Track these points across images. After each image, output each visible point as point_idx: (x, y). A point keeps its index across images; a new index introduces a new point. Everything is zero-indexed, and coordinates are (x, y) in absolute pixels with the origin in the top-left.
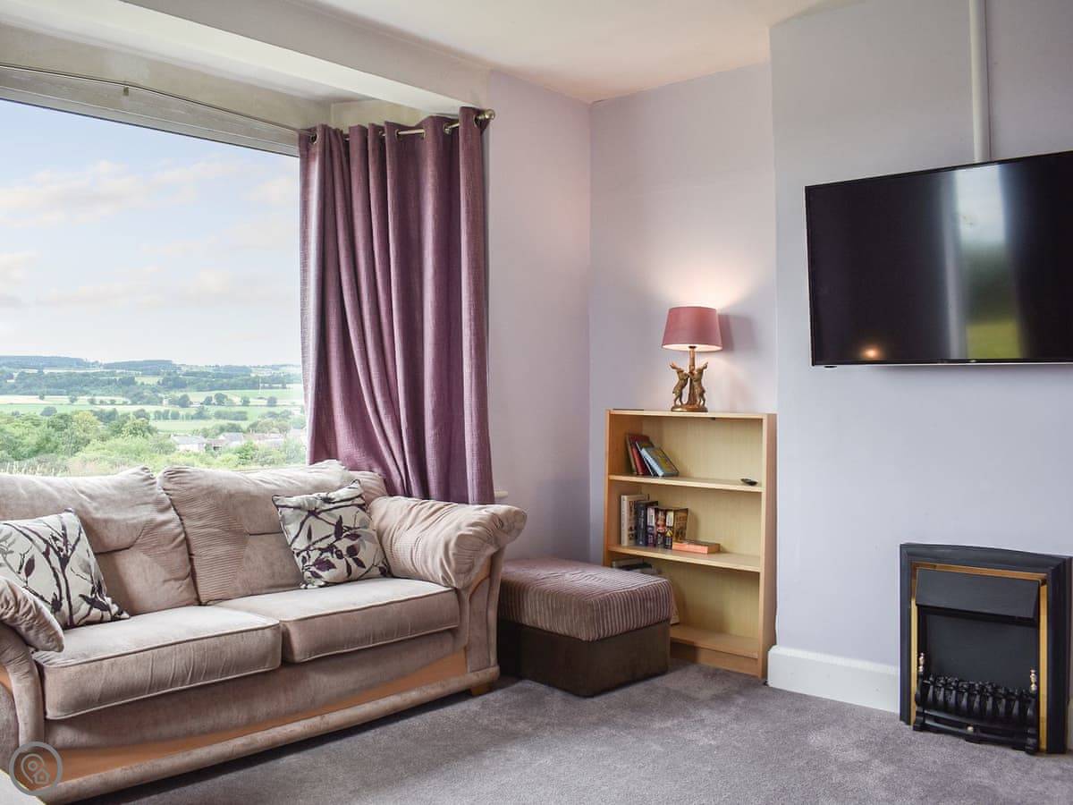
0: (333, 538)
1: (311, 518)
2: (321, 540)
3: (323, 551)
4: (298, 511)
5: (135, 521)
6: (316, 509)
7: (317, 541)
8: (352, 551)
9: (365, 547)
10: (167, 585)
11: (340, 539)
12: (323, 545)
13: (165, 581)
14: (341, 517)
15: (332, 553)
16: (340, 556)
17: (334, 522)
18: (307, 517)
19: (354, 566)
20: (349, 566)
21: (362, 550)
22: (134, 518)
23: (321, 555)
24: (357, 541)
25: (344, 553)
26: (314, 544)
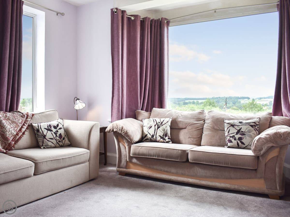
0: (235, 134)
1: (231, 127)
2: (231, 134)
3: (231, 137)
4: (228, 124)
5: (188, 122)
6: (235, 124)
7: (230, 134)
8: (240, 139)
9: (246, 139)
10: (189, 139)
11: (237, 134)
12: (231, 135)
13: (189, 138)
14: (241, 128)
15: (233, 138)
16: (235, 139)
17: (238, 129)
18: (230, 126)
19: (240, 144)
20: (238, 144)
21: (244, 139)
22: (187, 121)
23: (230, 138)
24: (243, 136)
25: (237, 139)
26: (229, 134)
